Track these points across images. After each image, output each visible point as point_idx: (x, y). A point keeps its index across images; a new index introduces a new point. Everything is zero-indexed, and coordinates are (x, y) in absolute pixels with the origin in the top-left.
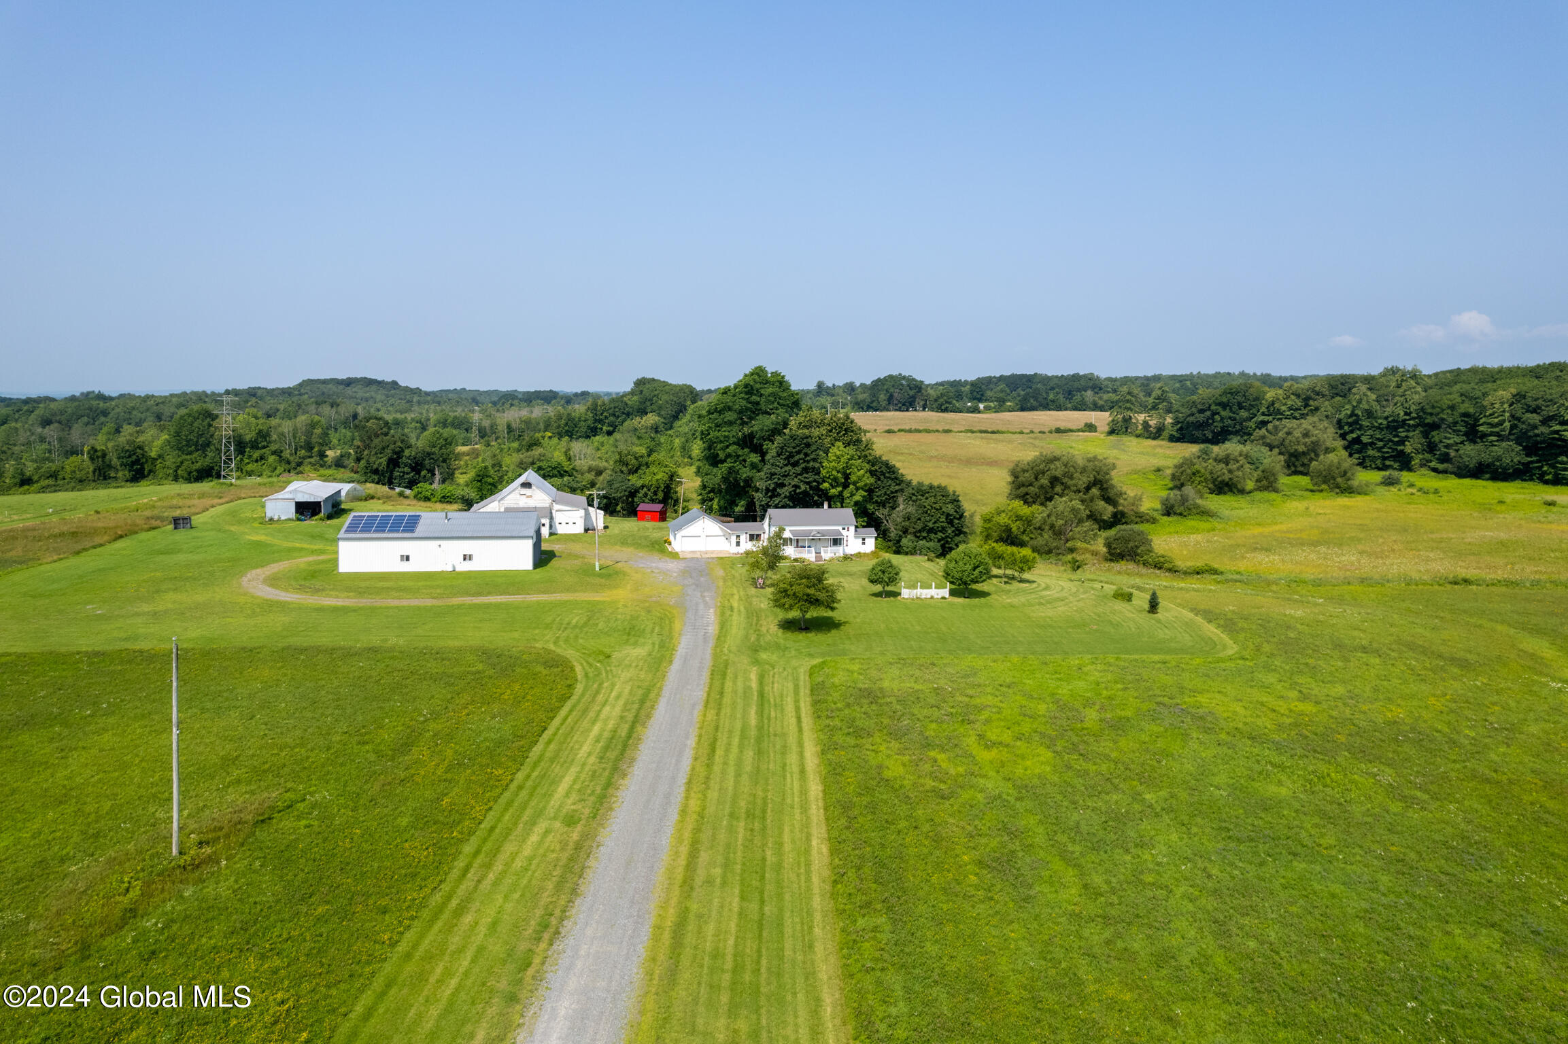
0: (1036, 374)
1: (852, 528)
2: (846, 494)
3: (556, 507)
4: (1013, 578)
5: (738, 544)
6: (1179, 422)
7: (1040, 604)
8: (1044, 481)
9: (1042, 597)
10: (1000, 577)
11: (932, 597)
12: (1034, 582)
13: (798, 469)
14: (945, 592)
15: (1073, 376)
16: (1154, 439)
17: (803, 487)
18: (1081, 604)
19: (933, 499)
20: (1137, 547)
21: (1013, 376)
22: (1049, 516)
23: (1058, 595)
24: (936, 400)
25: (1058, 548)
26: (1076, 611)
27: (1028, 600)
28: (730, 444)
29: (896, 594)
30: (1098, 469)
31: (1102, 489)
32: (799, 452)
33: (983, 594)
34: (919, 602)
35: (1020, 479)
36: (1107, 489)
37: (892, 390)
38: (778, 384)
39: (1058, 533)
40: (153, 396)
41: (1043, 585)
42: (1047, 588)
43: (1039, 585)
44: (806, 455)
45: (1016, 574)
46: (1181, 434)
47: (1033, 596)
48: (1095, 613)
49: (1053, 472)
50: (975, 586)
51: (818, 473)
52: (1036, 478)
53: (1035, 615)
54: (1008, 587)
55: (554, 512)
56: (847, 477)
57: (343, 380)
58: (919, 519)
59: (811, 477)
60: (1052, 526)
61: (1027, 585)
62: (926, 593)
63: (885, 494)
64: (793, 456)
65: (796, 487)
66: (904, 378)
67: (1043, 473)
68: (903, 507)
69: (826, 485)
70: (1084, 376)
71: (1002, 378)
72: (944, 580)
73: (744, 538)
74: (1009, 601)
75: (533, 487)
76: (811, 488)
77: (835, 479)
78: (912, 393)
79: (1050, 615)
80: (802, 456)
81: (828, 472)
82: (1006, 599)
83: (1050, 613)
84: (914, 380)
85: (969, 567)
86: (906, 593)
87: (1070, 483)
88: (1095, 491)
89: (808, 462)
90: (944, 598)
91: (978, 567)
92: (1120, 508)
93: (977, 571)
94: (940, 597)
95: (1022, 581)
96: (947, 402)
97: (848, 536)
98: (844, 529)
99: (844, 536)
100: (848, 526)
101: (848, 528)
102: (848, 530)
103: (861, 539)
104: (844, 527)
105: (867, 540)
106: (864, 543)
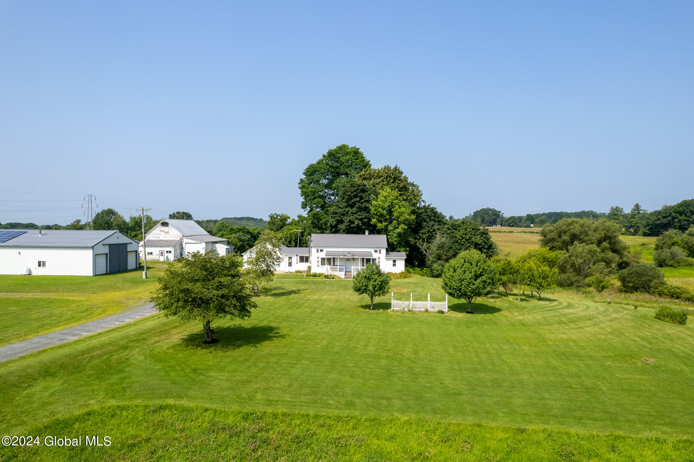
0: (561, 212)
1: (384, 251)
2: (390, 228)
3: (185, 240)
4: (532, 297)
5: (290, 264)
6: (649, 225)
7: (561, 323)
8: (566, 237)
9: (564, 315)
10: (517, 295)
11: (427, 311)
12: (554, 300)
13: (355, 209)
14: (444, 305)
15: (582, 212)
16: (633, 235)
17: (356, 222)
18: (616, 325)
19: (463, 231)
20: (650, 281)
21: (550, 213)
22: (570, 257)
23: (584, 313)
24: (507, 221)
25: (578, 282)
26: (611, 333)
27: (545, 318)
28: (315, 198)
29: (387, 306)
30: (607, 228)
31: (610, 243)
32: (356, 196)
33: (493, 310)
34: (410, 315)
35: (547, 237)
36: (615, 243)
37: (484, 216)
38: (353, 154)
39: (578, 270)
40: (117, 214)
41: (565, 304)
42: (569, 306)
43: (560, 303)
44: (361, 198)
45: (535, 293)
46: (651, 232)
47: (552, 313)
48: (642, 338)
49: (572, 230)
50: (479, 300)
51: (369, 212)
52: (560, 236)
53: (552, 337)
54: (524, 304)
55: (184, 244)
56: (390, 212)
57: (239, 218)
58: (451, 248)
59: (364, 215)
60: (573, 265)
61: (547, 303)
62: (420, 306)
63: (429, 231)
64: (351, 199)
65: (351, 222)
66: (490, 210)
67: (565, 232)
68: (439, 239)
69: (374, 221)
70: (588, 212)
71: (544, 214)
72: (442, 291)
73: (295, 259)
74: (520, 318)
75: (170, 226)
76: (363, 223)
77: (381, 215)
78: (494, 217)
79: (574, 337)
80: (358, 199)
81: (375, 210)
82: (518, 316)
83: (574, 335)
84: (496, 211)
85: (468, 275)
86: (397, 305)
87: (586, 238)
88: (605, 244)
89: (362, 203)
90: (441, 312)
91: (481, 275)
92: (625, 259)
93: (479, 280)
94: (436, 310)
95: (540, 299)
96: (513, 222)
97: (379, 258)
98: (376, 251)
99: (374, 257)
100: (380, 249)
101: (380, 251)
102: (380, 253)
103: (392, 262)
104: (376, 249)
105: (397, 262)
106: (395, 264)
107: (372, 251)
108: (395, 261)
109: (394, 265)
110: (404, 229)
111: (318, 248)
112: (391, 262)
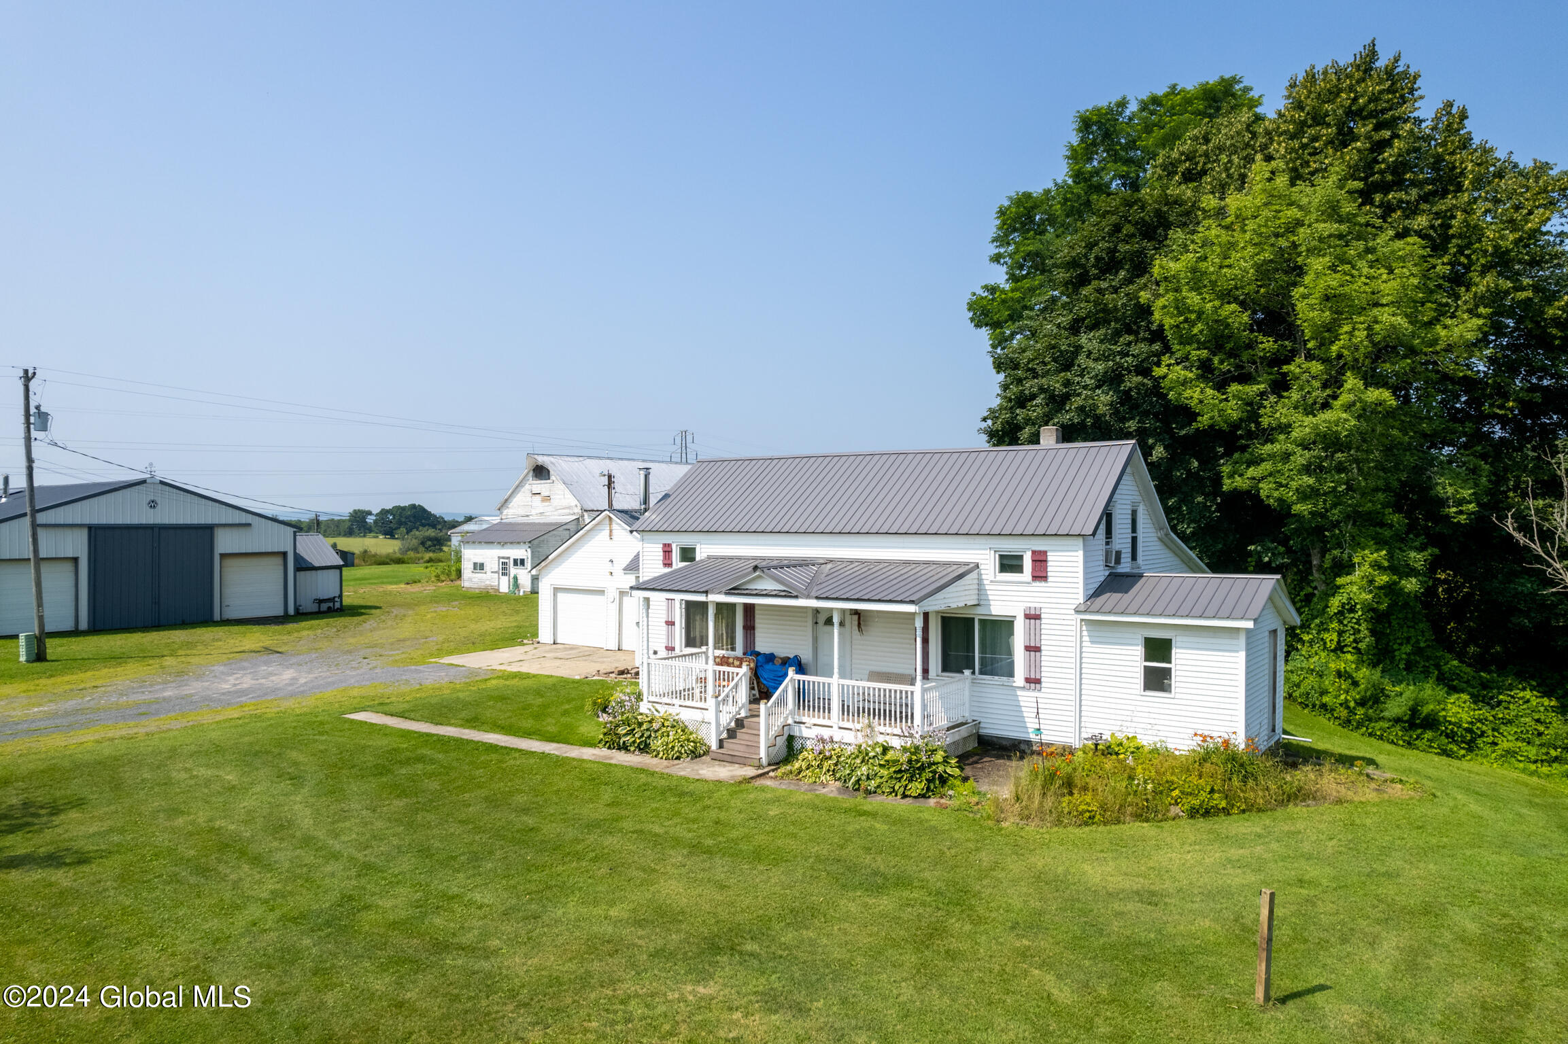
1: (1067, 565)
75: (553, 477)
97: (1033, 617)
98: (1010, 564)
99: (999, 607)
100: (1039, 545)
101: (1040, 560)
102: (1040, 574)
103: (1138, 651)
104: (1011, 546)
105: (1182, 660)
106: (1167, 673)
107: (985, 557)
108: (1158, 649)
109: (1157, 680)
110: (1366, 412)
111: (668, 539)
112: (1133, 658)
